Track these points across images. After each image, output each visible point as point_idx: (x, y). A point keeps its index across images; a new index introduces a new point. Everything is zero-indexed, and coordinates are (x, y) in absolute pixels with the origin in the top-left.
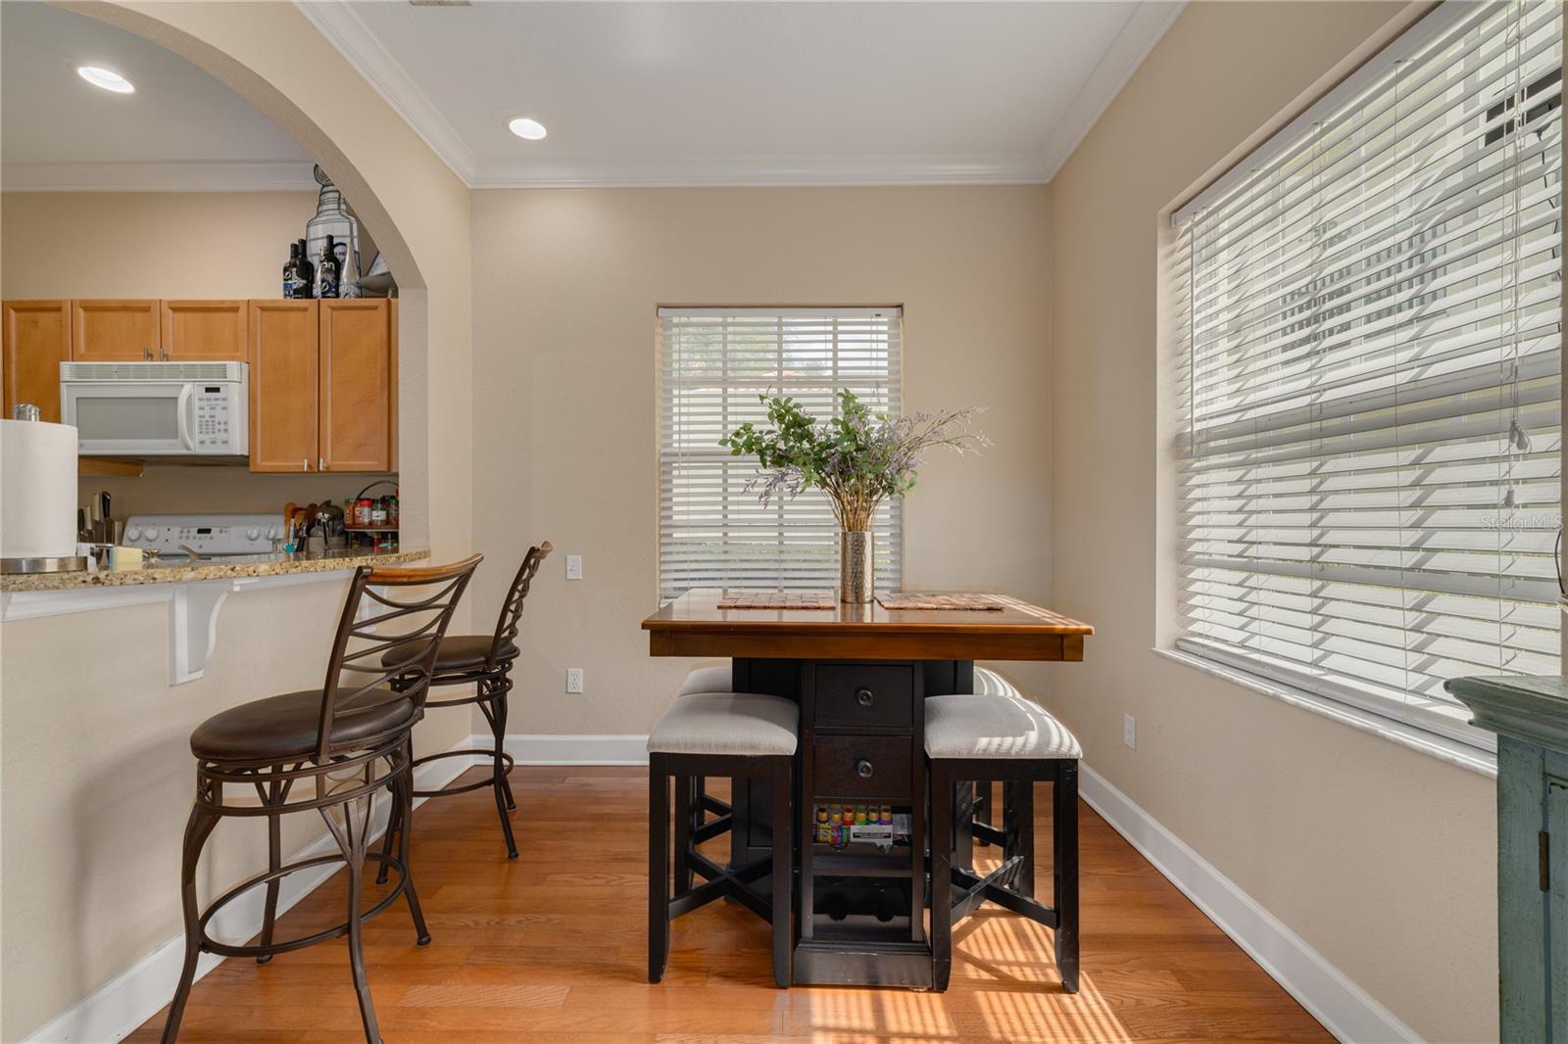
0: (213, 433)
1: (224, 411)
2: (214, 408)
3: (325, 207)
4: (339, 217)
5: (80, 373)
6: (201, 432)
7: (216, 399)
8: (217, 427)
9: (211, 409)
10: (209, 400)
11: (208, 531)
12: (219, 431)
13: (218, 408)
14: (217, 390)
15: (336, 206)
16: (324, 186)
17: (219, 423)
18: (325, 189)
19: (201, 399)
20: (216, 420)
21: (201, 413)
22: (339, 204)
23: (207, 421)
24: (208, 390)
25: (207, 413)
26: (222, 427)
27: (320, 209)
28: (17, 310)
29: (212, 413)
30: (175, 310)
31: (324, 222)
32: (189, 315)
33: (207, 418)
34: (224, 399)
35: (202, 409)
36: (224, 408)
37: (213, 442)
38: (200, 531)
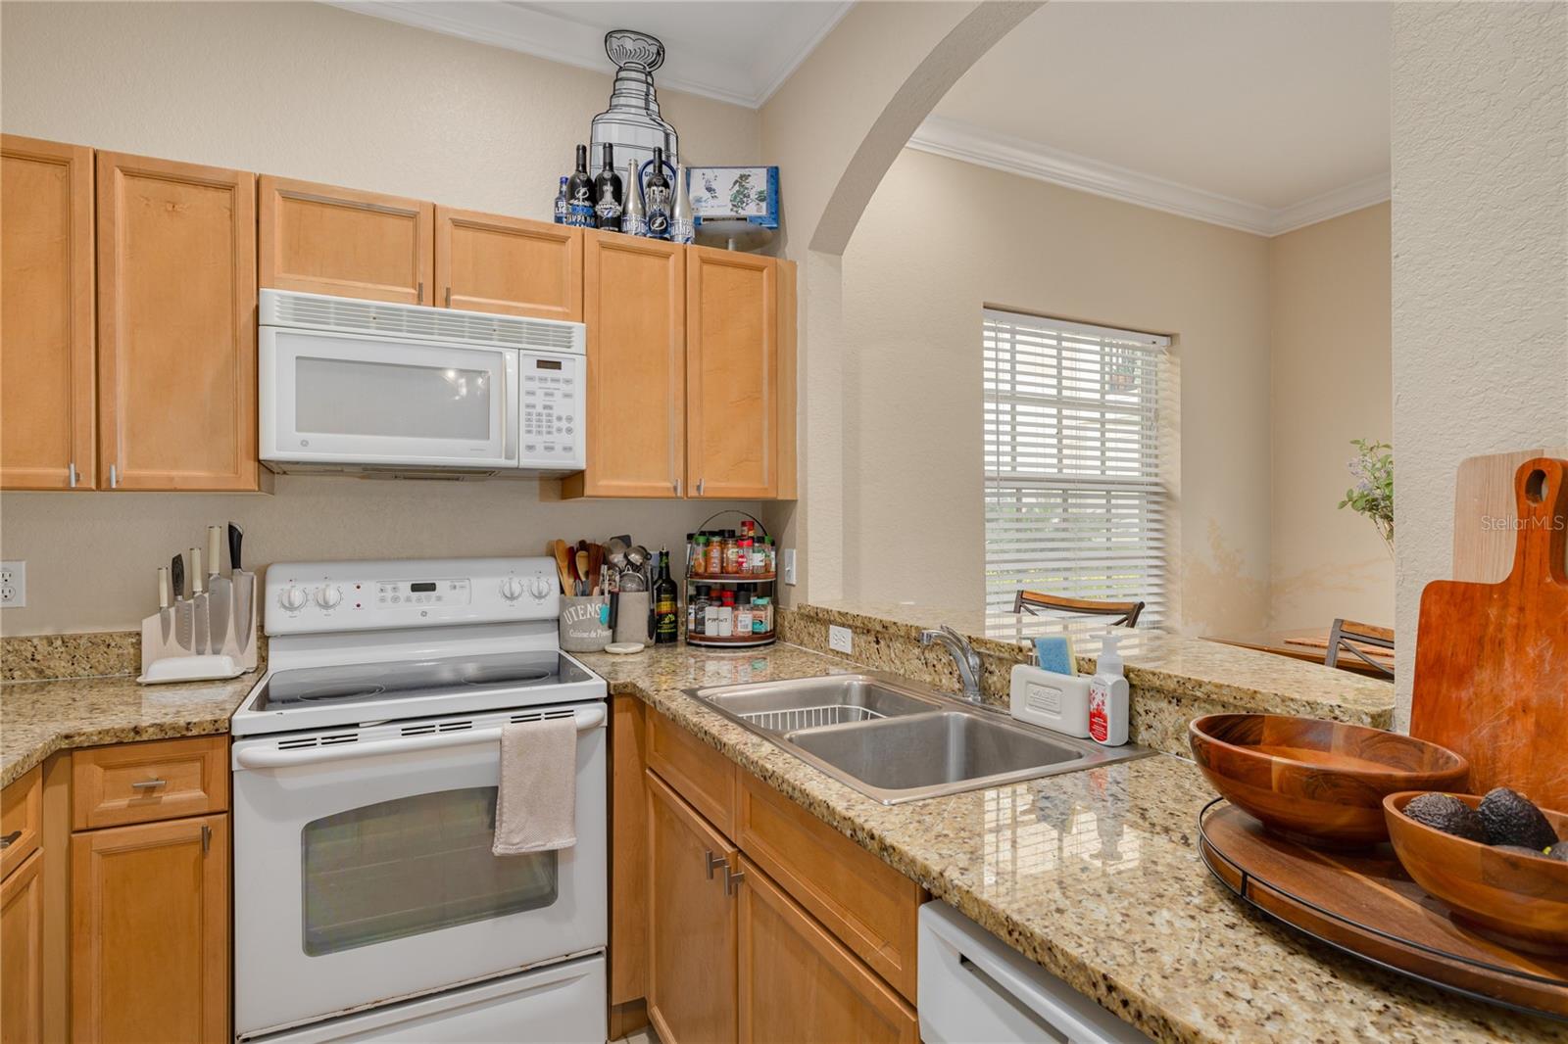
0: (549, 433)
1: (567, 400)
2: (552, 395)
3: (622, 101)
4: (647, 120)
5: (304, 311)
6: (529, 432)
7: (557, 381)
8: (556, 424)
9: (547, 394)
10: (543, 380)
11: (431, 587)
12: (559, 430)
13: (558, 394)
14: (557, 365)
15: (642, 103)
16: (621, 69)
17: (559, 419)
18: (623, 74)
19: (530, 379)
20: (555, 413)
21: (530, 400)
22: (647, 101)
23: (539, 414)
24: (542, 364)
25: (539, 401)
26: (564, 424)
27: (615, 101)
28: (128, 173)
29: (548, 401)
30: (458, 224)
31: (622, 122)
32: (483, 236)
33: (539, 409)
34: (568, 381)
35: (531, 393)
36: (567, 396)
37: (549, 448)
38: (416, 588)
